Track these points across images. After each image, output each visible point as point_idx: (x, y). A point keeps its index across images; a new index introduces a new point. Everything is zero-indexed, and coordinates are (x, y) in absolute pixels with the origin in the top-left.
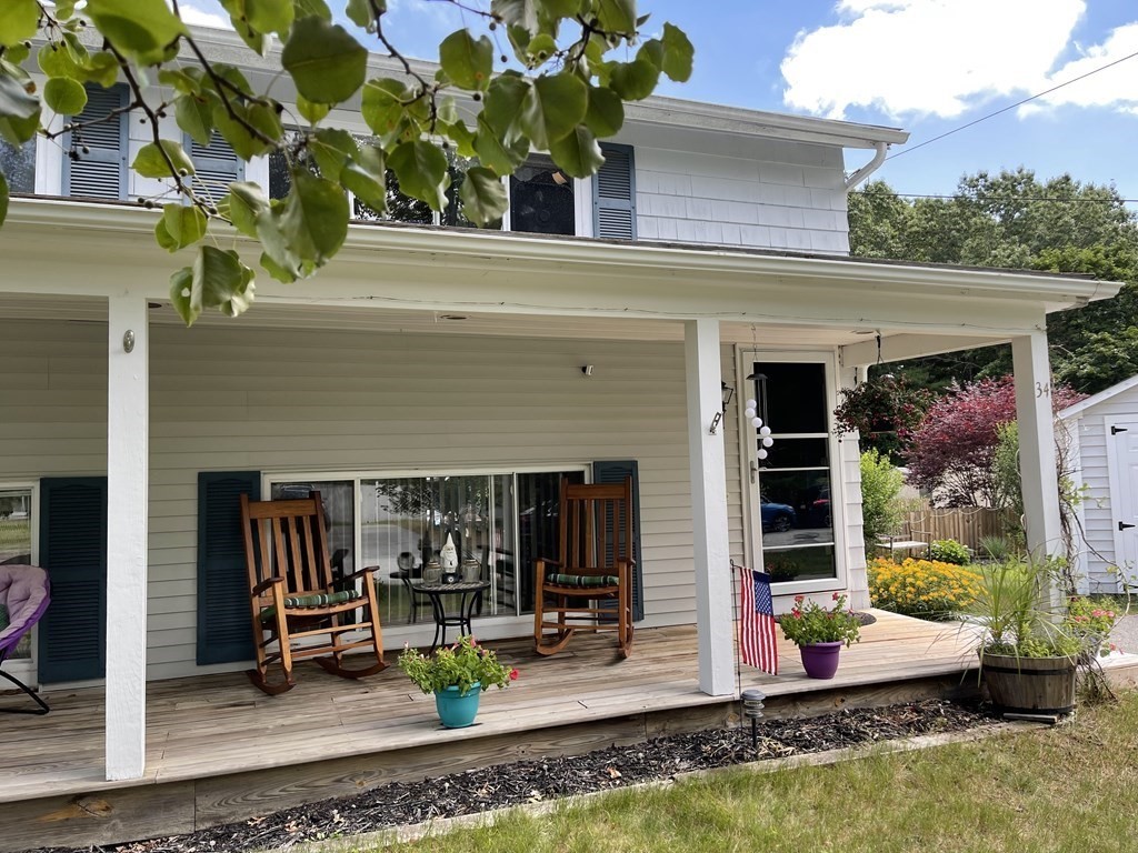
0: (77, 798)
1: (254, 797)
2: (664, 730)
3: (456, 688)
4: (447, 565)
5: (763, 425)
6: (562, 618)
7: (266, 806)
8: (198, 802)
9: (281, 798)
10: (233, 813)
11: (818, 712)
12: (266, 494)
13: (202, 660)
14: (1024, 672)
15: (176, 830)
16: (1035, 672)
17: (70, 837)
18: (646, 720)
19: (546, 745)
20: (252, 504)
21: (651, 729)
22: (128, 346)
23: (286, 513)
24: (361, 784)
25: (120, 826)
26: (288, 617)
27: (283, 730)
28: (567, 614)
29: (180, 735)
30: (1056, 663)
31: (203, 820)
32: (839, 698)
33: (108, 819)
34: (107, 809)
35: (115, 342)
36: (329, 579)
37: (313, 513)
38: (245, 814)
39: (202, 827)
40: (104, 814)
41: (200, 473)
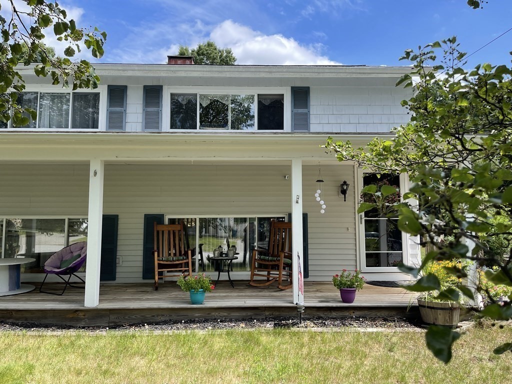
0: (76, 311)
1: (127, 317)
2: (272, 314)
3: (193, 290)
4: (223, 250)
5: (321, 200)
6: (269, 274)
7: (130, 321)
8: (110, 317)
9: (135, 319)
10: (120, 322)
11: (341, 316)
12: (166, 222)
13: (144, 278)
14: (428, 307)
15: (103, 325)
16: (433, 308)
17: (74, 323)
18: (265, 310)
19: (225, 314)
20: (158, 226)
21: (267, 313)
22: (95, 173)
23: (170, 229)
24: (160, 318)
25: (87, 321)
26: (158, 263)
27: (148, 299)
28: (271, 272)
29: (118, 298)
30: (443, 305)
31: (111, 323)
32: (352, 311)
33: (84, 319)
34: (84, 316)
35: (92, 174)
36: (183, 252)
37: (180, 229)
38: (124, 323)
39: (111, 325)
40: (83, 317)
41: (145, 215)
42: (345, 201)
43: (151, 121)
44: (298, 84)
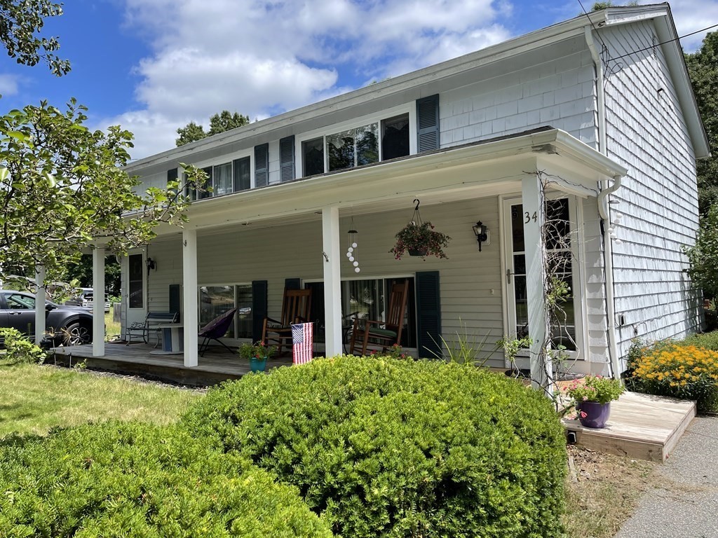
12: (303, 286)
22: (186, 244)
41: (286, 280)
42: (480, 250)
43: (287, 175)
44: (425, 94)
